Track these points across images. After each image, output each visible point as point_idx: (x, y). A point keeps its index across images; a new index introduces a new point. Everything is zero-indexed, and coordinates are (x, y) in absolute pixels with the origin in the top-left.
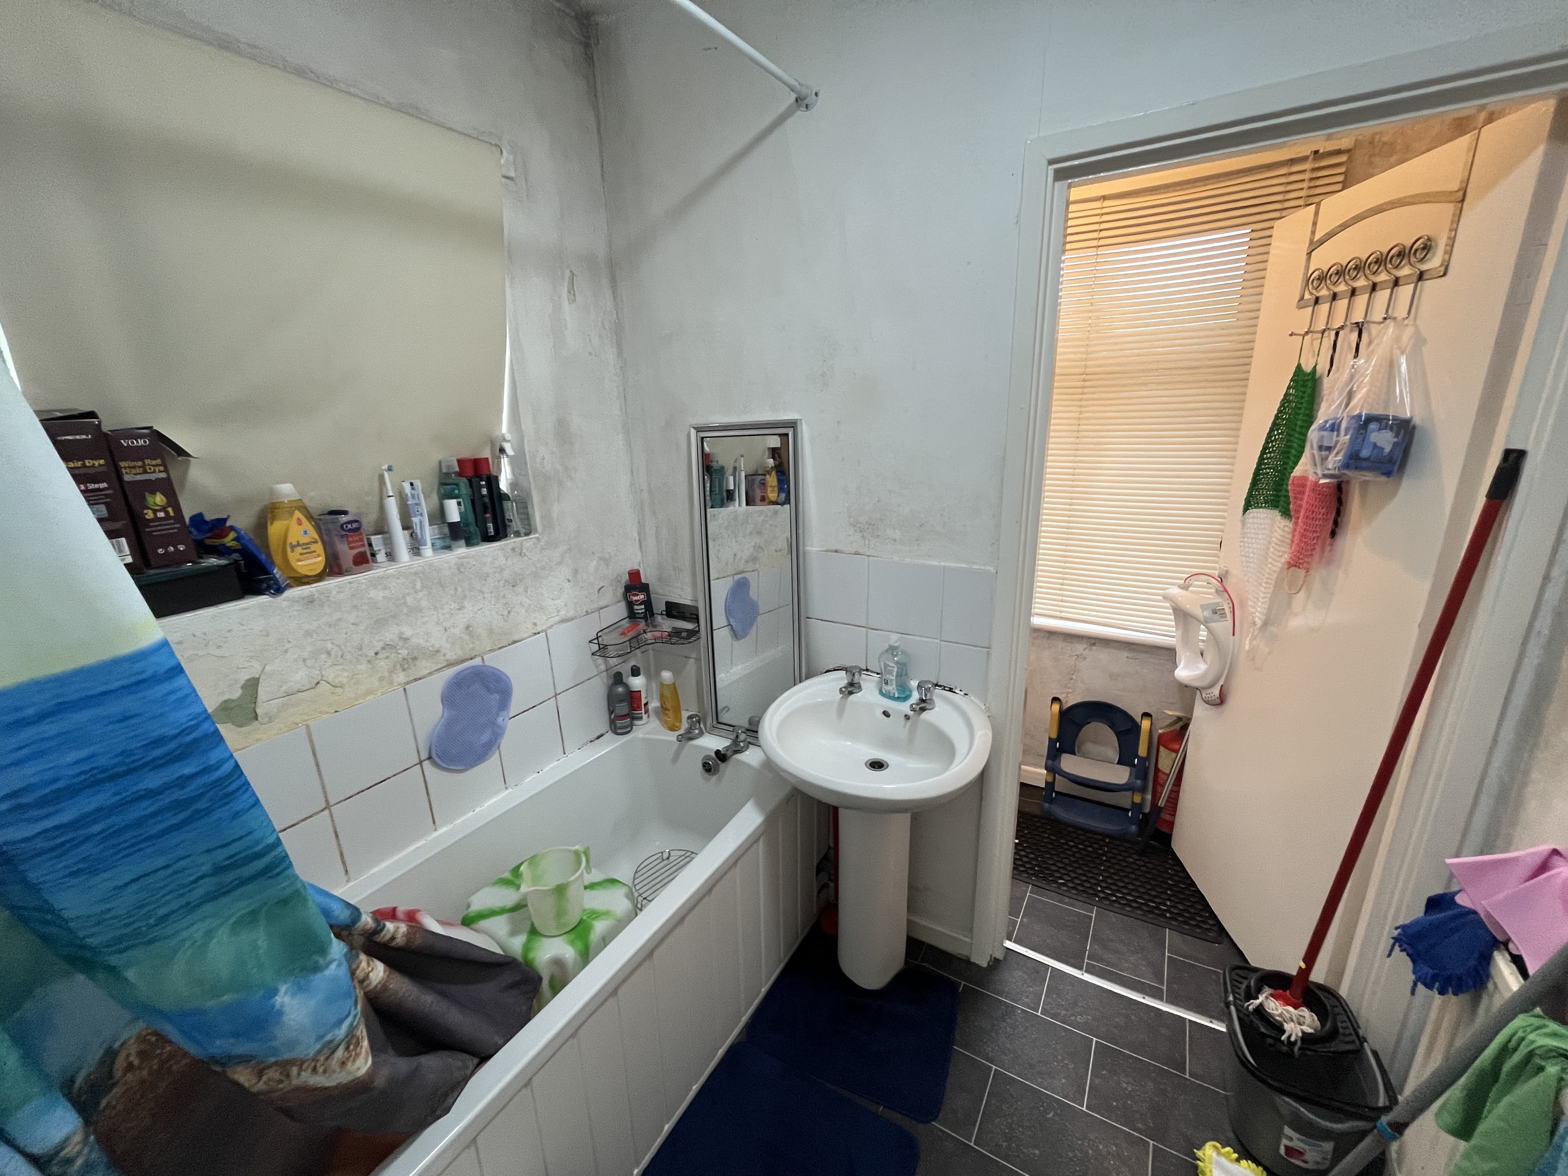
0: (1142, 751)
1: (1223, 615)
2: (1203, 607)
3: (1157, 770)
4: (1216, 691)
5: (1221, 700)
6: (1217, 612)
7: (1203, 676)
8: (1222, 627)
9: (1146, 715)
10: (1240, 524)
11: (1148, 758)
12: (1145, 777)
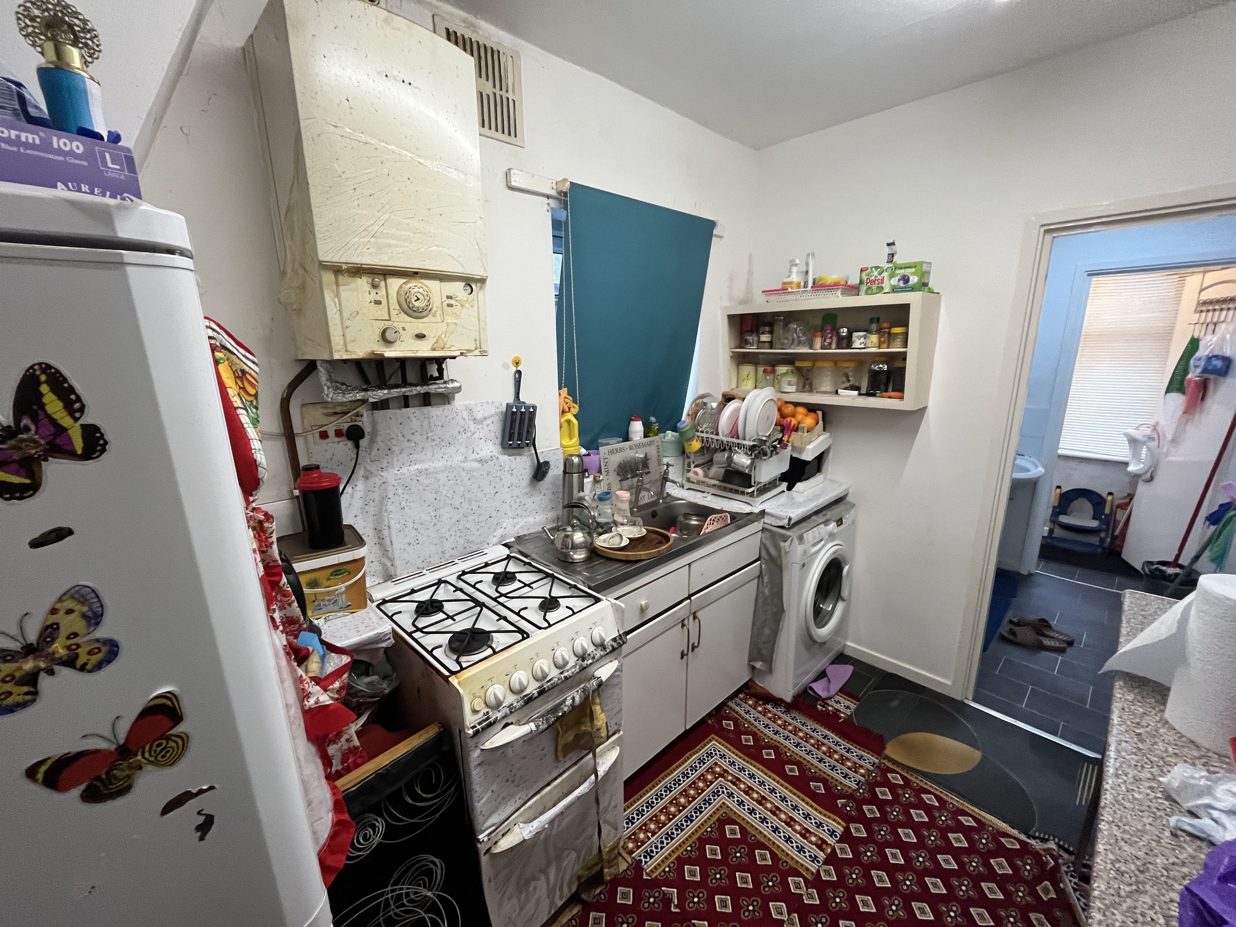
0: (1107, 511)
1: (1153, 439)
2: (1144, 436)
3: (1115, 521)
4: (1148, 475)
5: (1151, 479)
6: (1151, 438)
7: (1142, 469)
8: (1153, 444)
9: (1110, 494)
10: (1162, 400)
11: (1110, 514)
12: (1108, 525)
